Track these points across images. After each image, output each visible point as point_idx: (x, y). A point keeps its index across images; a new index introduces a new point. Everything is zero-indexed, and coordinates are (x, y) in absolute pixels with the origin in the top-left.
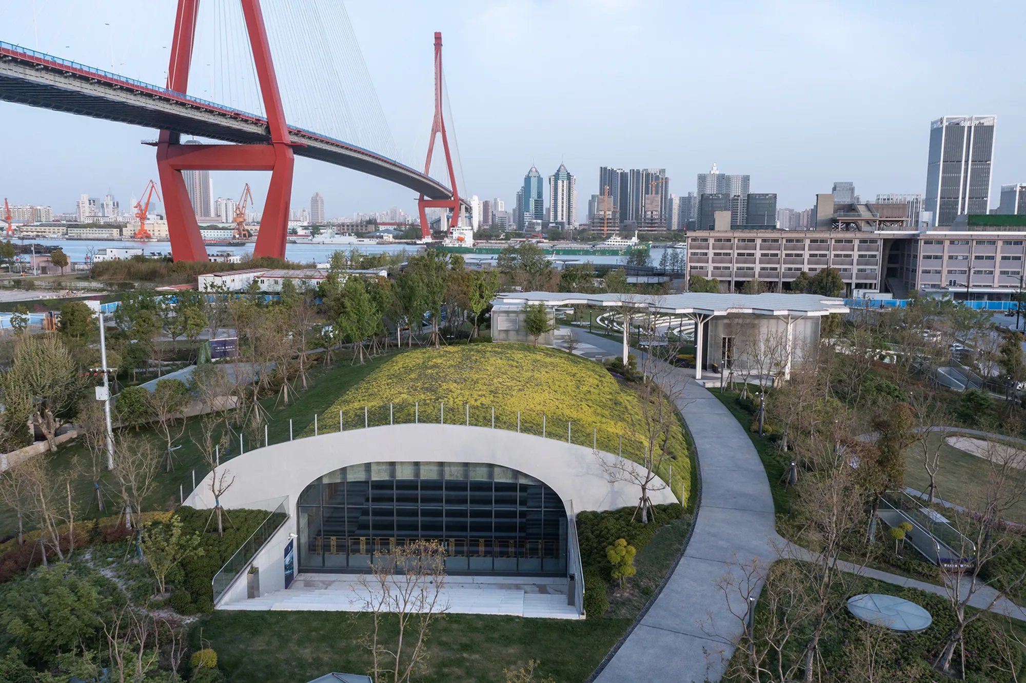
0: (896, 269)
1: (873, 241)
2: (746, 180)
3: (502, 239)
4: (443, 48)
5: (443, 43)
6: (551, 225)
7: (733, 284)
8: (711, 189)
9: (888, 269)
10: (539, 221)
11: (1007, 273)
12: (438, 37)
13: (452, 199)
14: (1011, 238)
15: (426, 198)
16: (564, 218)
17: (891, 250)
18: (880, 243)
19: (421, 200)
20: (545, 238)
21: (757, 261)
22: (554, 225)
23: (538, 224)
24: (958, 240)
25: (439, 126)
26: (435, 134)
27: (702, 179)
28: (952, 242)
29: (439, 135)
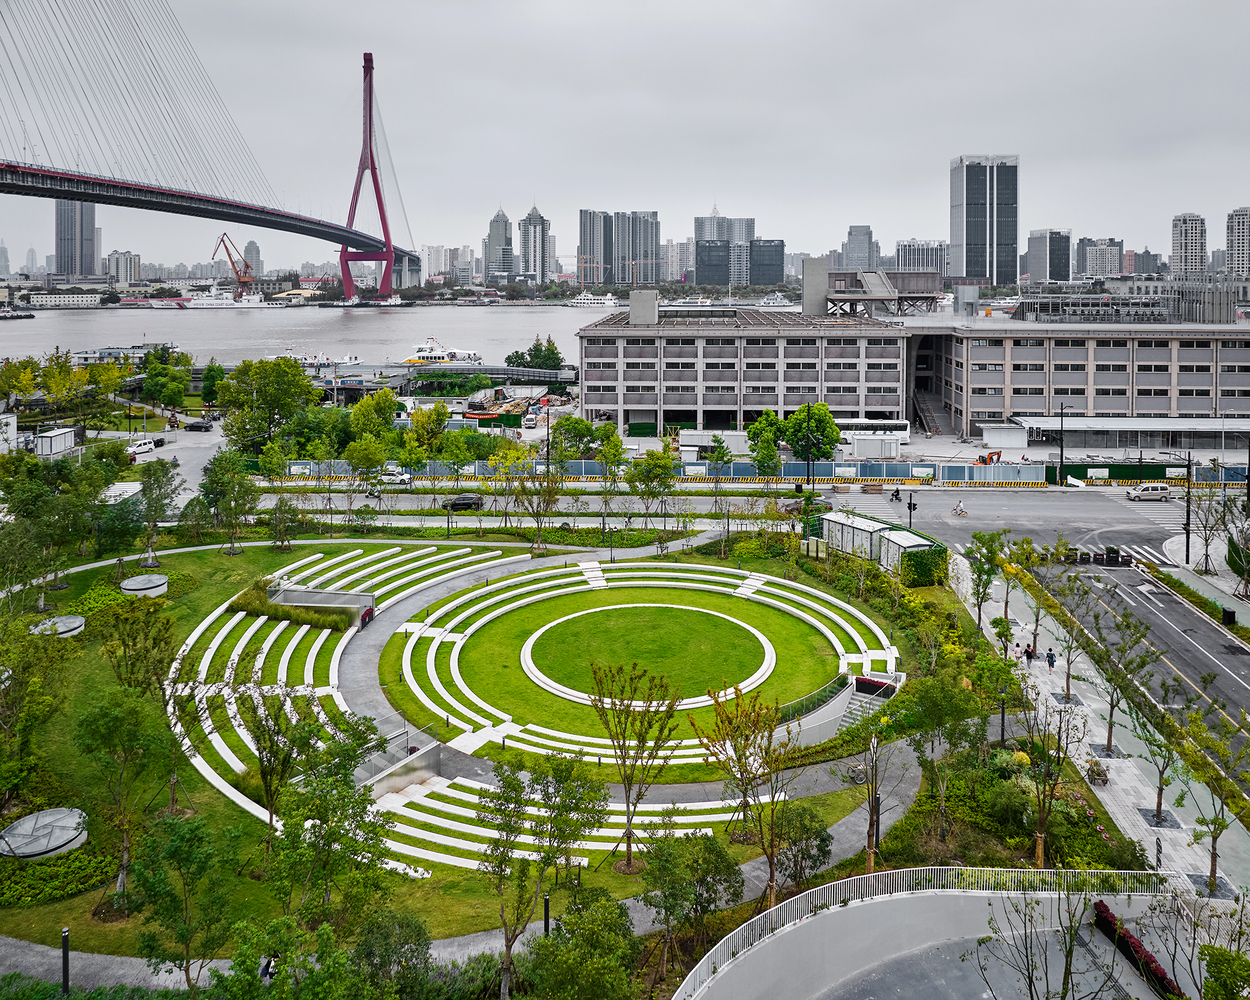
0: (926, 378)
1: (891, 341)
2: (750, 224)
3: (448, 299)
4: (374, 72)
5: (374, 66)
6: (518, 278)
7: (661, 416)
8: (710, 234)
9: (918, 379)
10: (505, 274)
11: (1105, 392)
12: (368, 59)
13: (385, 250)
14: (1109, 336)
15: (350, 249)
16: (537, 270)
17: (919, 349)
18: (902, 345)
19: (344, 252)
20: (502, 297)
21: (700, 376)
22: (522, 278)
23: (503, 277)
24: (1027, 339)
25: (368, 162)
26: (363, 172)
27: (699, 223)
28: (1017, 343)
29: (368, 173)
